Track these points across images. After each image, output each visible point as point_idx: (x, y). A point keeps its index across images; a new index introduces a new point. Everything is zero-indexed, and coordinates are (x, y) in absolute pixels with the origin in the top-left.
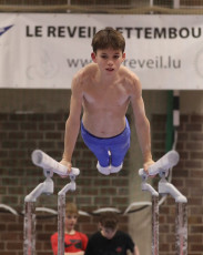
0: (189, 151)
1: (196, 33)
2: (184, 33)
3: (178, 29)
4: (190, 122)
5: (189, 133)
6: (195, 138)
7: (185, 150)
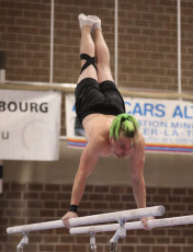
0: (9, 218)
1: (24, 108)
2: (12, 107)
3: (7, 102)
4: (10, 190)
5: (10, 201)
6: (15, 205)
7: (5, 216)
